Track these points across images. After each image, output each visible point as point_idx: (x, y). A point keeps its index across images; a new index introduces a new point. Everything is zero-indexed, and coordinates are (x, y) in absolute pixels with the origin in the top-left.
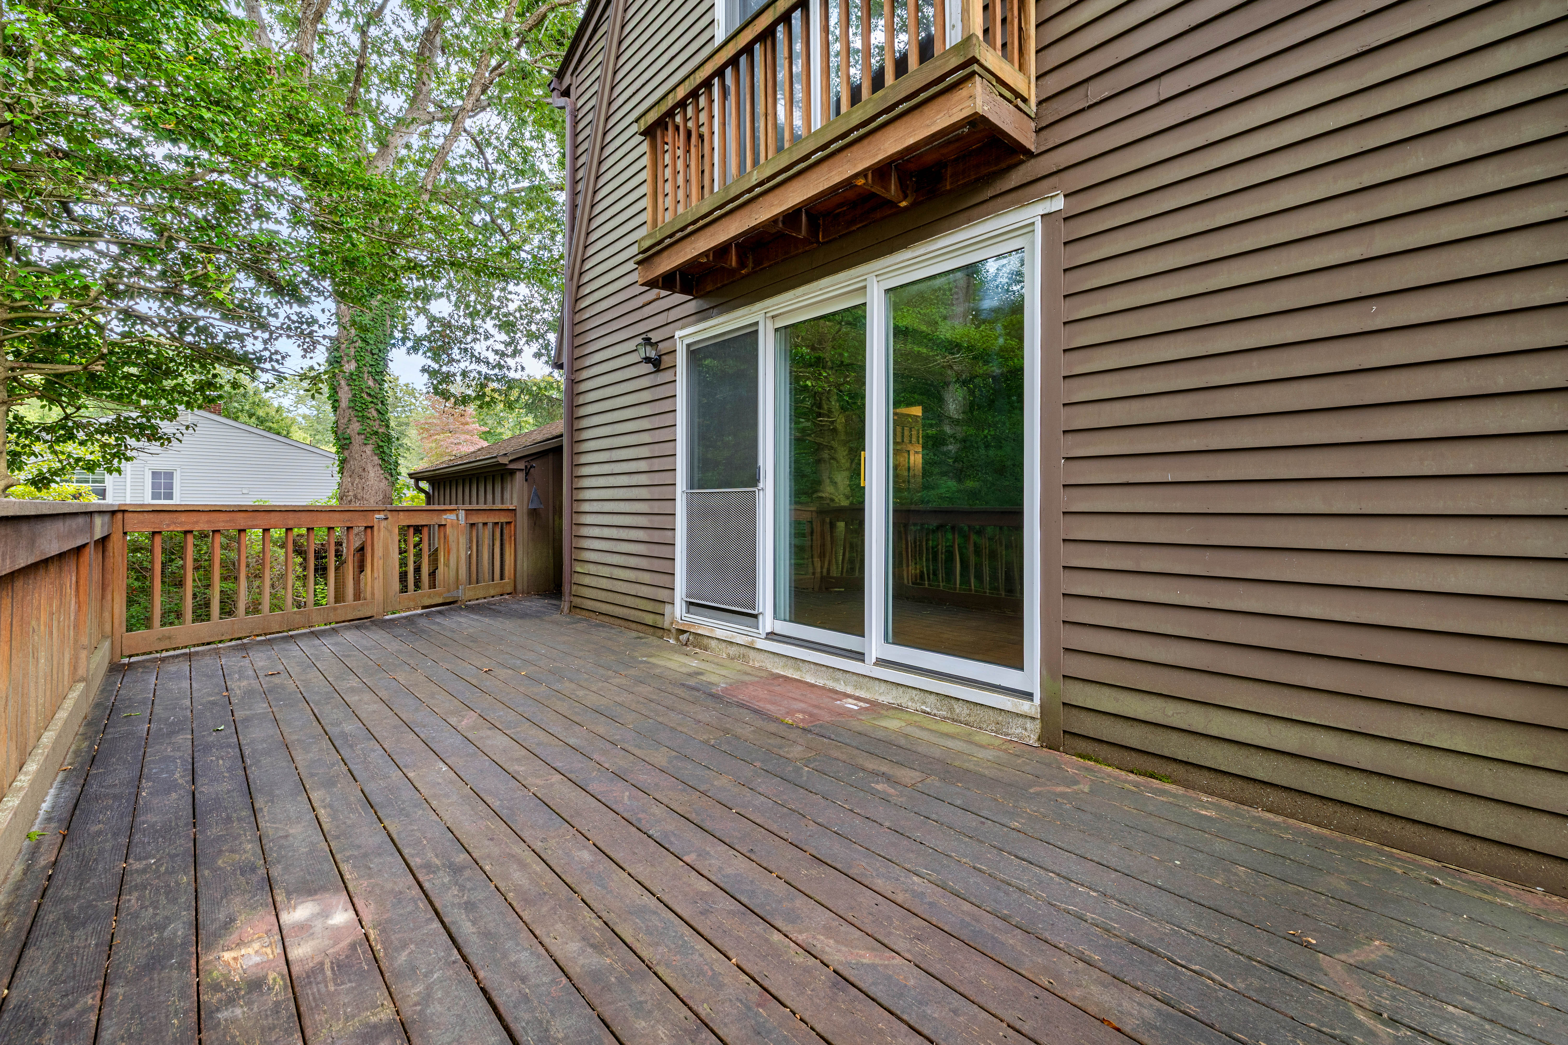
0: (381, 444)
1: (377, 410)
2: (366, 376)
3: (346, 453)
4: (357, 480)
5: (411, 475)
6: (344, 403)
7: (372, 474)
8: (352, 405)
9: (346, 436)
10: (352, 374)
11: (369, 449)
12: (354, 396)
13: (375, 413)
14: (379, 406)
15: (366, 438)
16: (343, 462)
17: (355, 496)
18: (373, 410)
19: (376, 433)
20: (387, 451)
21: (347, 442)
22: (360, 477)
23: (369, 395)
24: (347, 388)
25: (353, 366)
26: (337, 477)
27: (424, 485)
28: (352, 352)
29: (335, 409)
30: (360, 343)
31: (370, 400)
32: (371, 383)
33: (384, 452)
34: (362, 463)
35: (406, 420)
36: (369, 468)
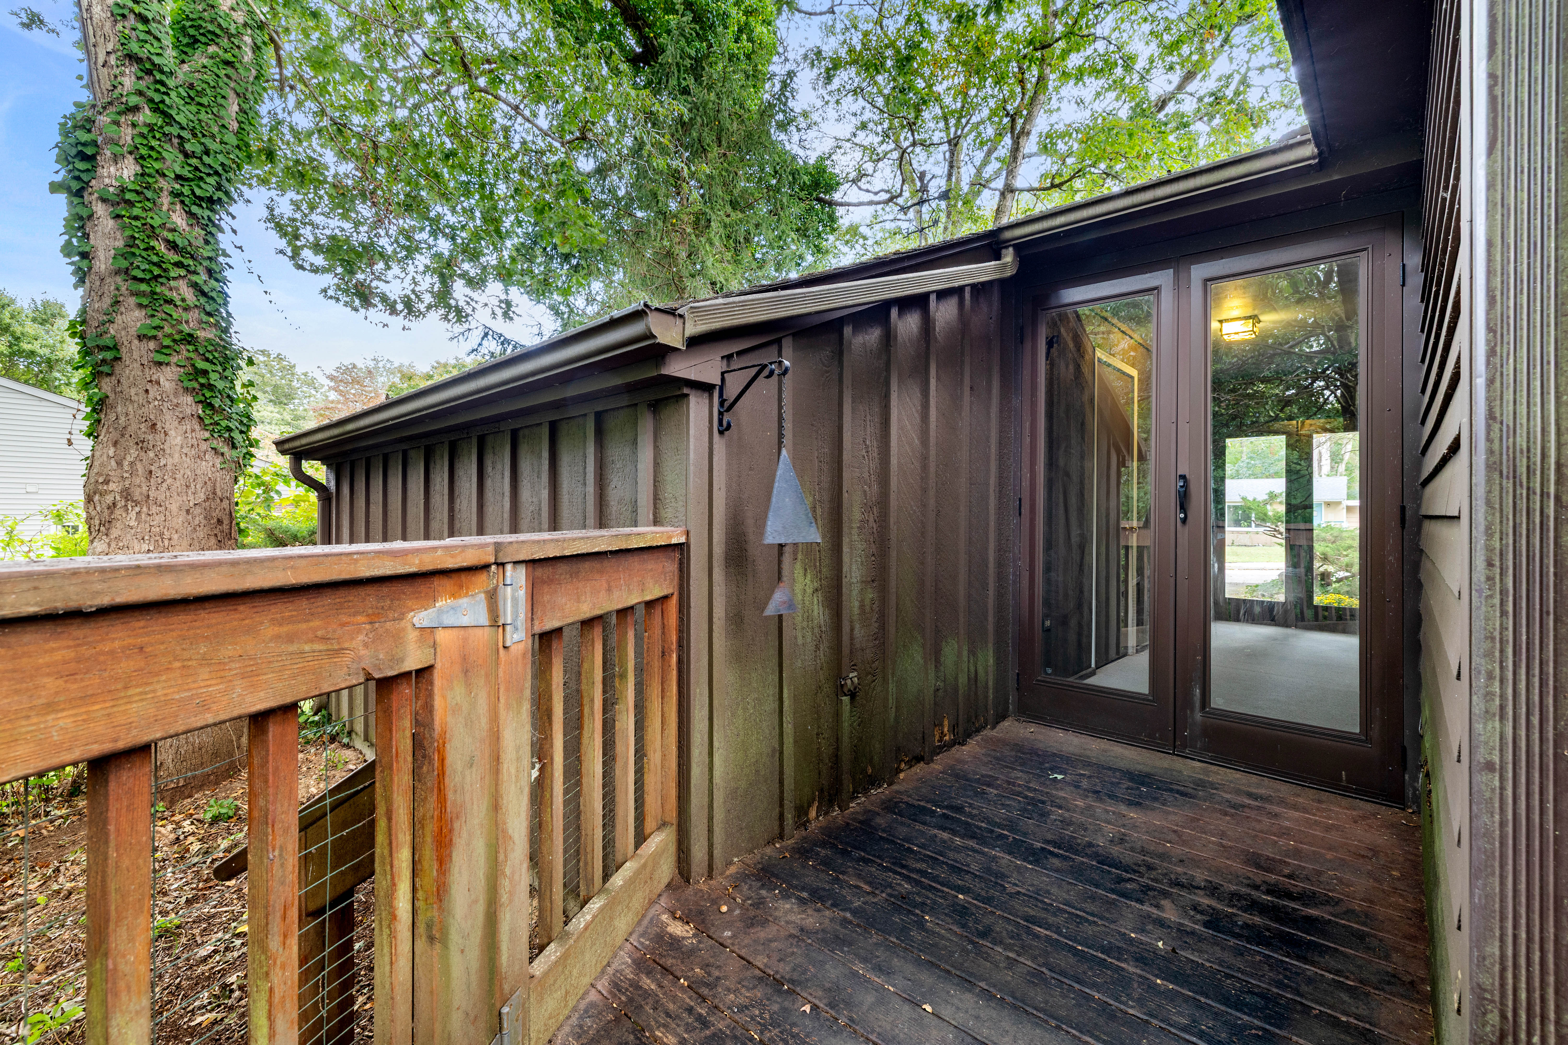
0: (201, 365)
1: (195, 286)
2: (165, 200)
3: (107, 385)
4: (134, 452)
5: (281, 445)
6: (103, 262)
7: (176, 439)
8: (125, 264)
9: (106, 341)
10: (123, 190)
11: (168, 378)
12: (131, 243)
13: (189, 294)
14: (201, 277)
15: (161, 349)
16: (99, 406)
17: (127, 494)
18: (182, 285)
19: (190, 339)
20: (220, 385)
21: (109, 355)
22: (141, 444)
23: (173, 246)
24: (111, 223)
25: (128, 170)
26: (86, 445)
27: (316, 470)
28: (127, 135)
29: (82, 276)
30: (146, 116)
31: (175, 258)
32: (179, 219)
33: (211, 387)
34: (150, 411)
35: (303, 414)
36: (169, 421)
